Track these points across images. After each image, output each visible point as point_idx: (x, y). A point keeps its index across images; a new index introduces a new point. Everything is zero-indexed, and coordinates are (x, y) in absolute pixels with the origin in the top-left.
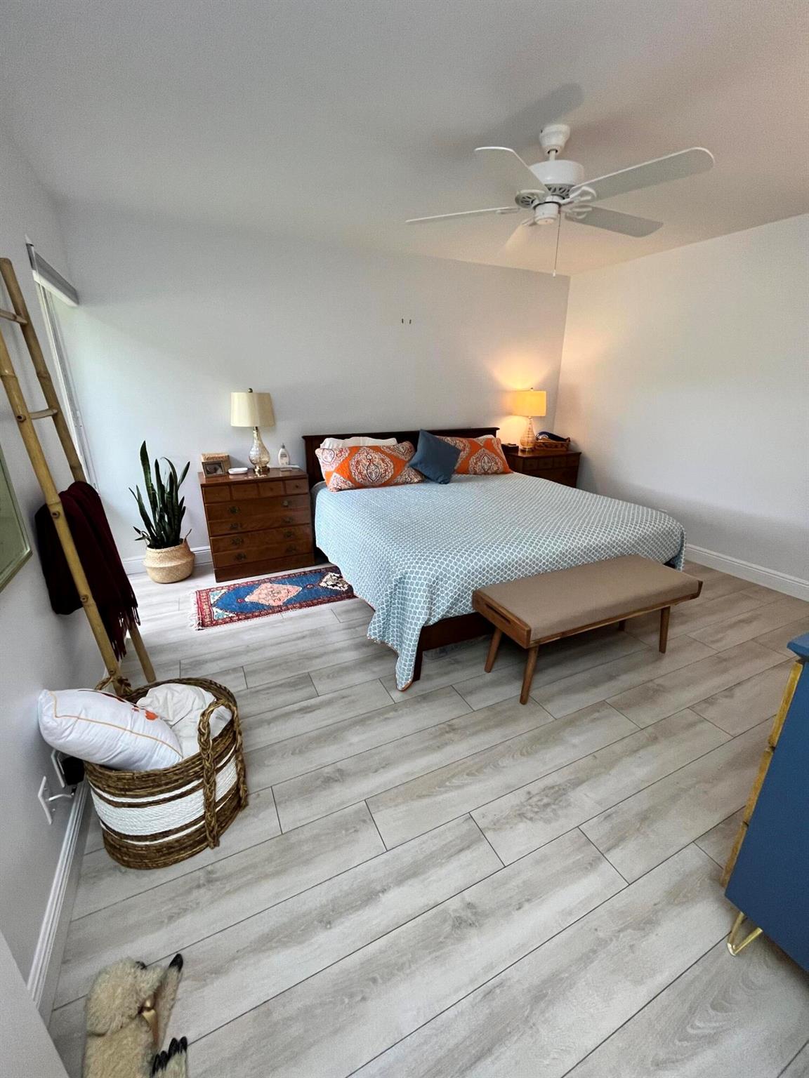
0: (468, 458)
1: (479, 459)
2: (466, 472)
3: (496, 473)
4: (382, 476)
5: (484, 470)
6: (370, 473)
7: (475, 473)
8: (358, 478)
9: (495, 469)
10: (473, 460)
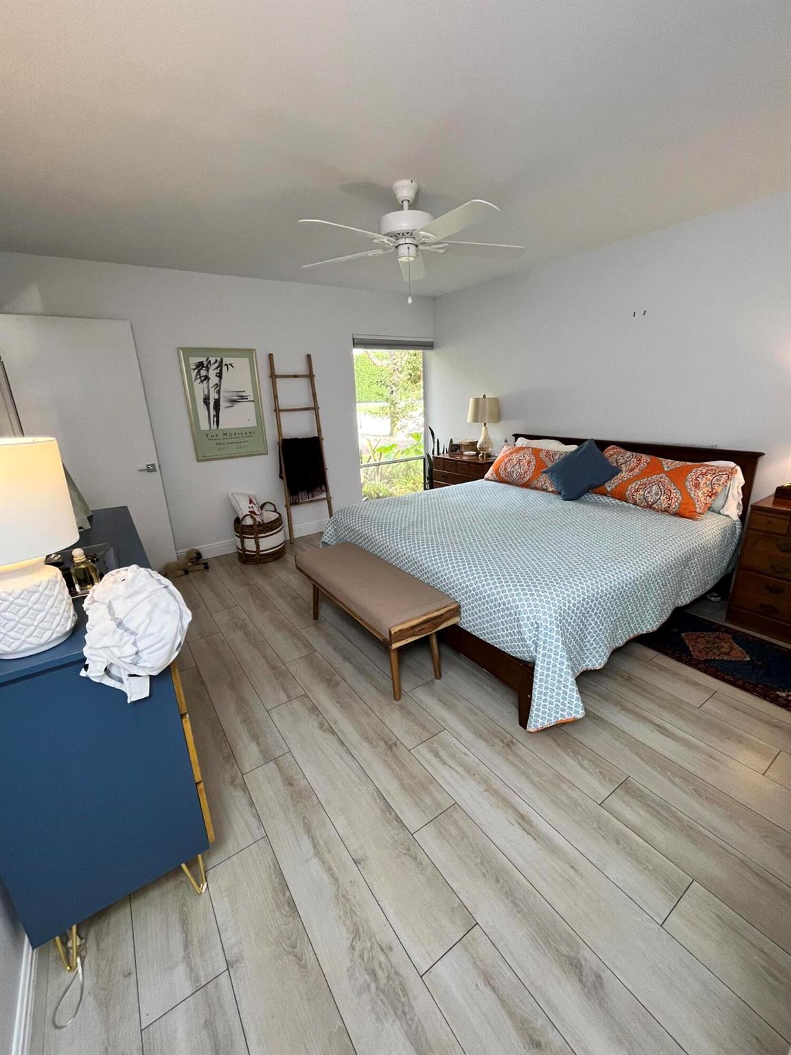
0: (630, 481)
1: (644, 487)
2: (622, 498)
3: (666, 511)
4: (521, 476)
5: (647, 502)
6: (513, 472)
7: (635, 503)
8: (502, 474)
9: (665, 505)
10: (635, 485)
